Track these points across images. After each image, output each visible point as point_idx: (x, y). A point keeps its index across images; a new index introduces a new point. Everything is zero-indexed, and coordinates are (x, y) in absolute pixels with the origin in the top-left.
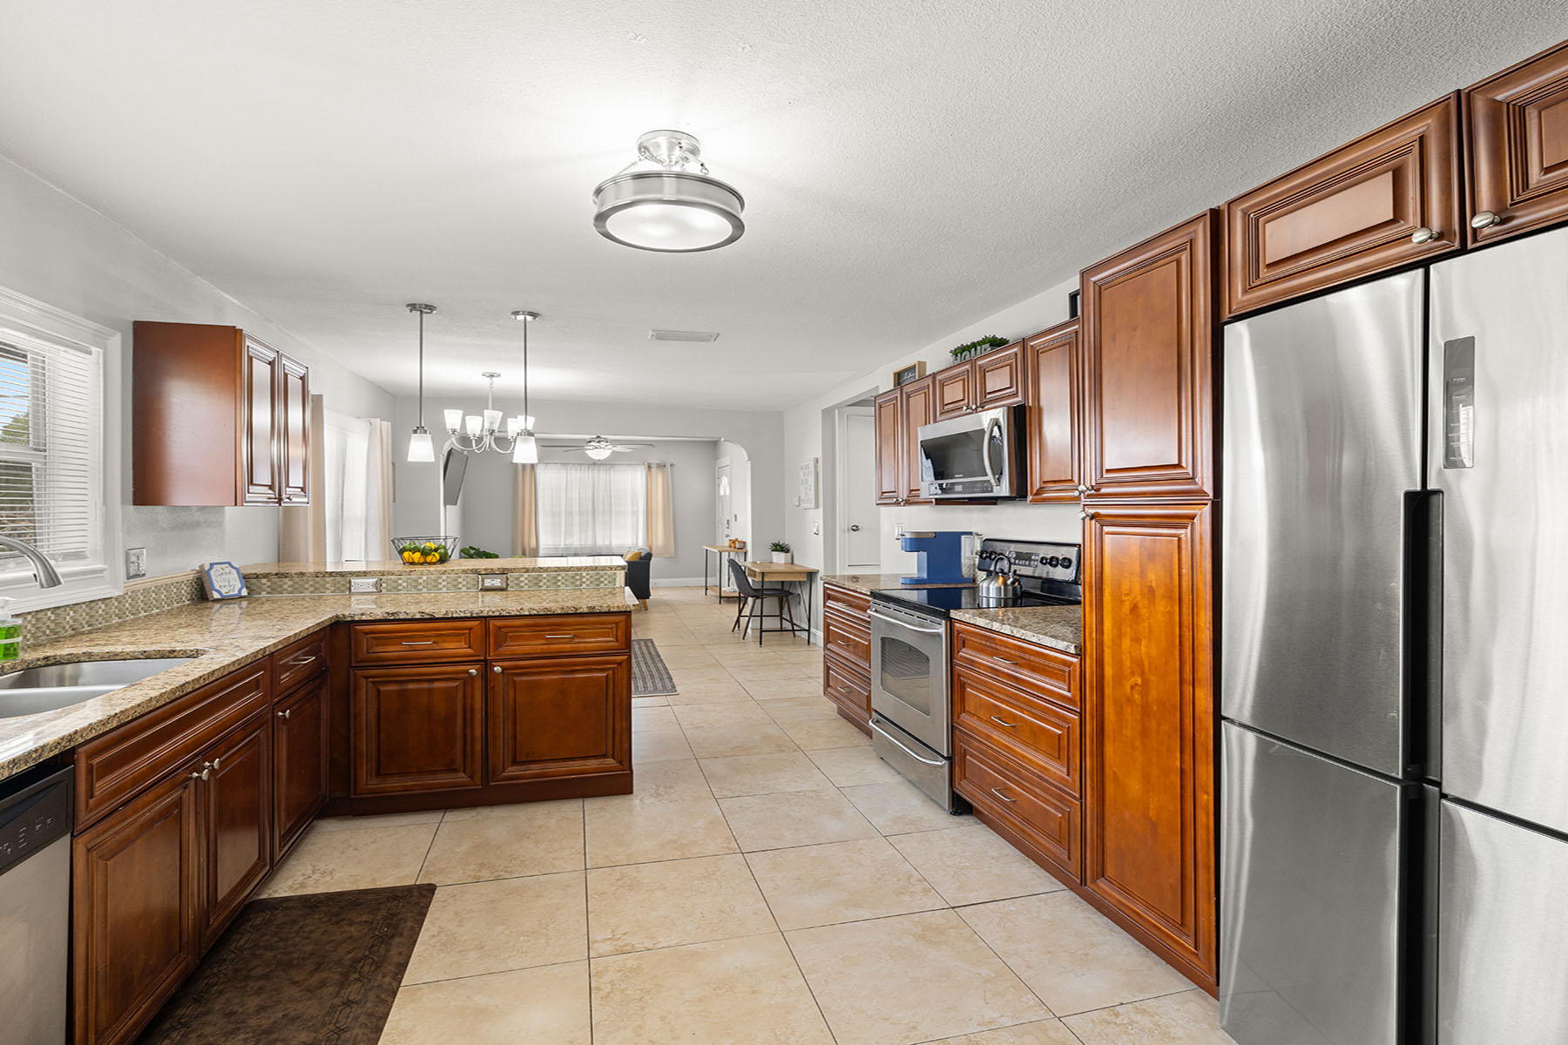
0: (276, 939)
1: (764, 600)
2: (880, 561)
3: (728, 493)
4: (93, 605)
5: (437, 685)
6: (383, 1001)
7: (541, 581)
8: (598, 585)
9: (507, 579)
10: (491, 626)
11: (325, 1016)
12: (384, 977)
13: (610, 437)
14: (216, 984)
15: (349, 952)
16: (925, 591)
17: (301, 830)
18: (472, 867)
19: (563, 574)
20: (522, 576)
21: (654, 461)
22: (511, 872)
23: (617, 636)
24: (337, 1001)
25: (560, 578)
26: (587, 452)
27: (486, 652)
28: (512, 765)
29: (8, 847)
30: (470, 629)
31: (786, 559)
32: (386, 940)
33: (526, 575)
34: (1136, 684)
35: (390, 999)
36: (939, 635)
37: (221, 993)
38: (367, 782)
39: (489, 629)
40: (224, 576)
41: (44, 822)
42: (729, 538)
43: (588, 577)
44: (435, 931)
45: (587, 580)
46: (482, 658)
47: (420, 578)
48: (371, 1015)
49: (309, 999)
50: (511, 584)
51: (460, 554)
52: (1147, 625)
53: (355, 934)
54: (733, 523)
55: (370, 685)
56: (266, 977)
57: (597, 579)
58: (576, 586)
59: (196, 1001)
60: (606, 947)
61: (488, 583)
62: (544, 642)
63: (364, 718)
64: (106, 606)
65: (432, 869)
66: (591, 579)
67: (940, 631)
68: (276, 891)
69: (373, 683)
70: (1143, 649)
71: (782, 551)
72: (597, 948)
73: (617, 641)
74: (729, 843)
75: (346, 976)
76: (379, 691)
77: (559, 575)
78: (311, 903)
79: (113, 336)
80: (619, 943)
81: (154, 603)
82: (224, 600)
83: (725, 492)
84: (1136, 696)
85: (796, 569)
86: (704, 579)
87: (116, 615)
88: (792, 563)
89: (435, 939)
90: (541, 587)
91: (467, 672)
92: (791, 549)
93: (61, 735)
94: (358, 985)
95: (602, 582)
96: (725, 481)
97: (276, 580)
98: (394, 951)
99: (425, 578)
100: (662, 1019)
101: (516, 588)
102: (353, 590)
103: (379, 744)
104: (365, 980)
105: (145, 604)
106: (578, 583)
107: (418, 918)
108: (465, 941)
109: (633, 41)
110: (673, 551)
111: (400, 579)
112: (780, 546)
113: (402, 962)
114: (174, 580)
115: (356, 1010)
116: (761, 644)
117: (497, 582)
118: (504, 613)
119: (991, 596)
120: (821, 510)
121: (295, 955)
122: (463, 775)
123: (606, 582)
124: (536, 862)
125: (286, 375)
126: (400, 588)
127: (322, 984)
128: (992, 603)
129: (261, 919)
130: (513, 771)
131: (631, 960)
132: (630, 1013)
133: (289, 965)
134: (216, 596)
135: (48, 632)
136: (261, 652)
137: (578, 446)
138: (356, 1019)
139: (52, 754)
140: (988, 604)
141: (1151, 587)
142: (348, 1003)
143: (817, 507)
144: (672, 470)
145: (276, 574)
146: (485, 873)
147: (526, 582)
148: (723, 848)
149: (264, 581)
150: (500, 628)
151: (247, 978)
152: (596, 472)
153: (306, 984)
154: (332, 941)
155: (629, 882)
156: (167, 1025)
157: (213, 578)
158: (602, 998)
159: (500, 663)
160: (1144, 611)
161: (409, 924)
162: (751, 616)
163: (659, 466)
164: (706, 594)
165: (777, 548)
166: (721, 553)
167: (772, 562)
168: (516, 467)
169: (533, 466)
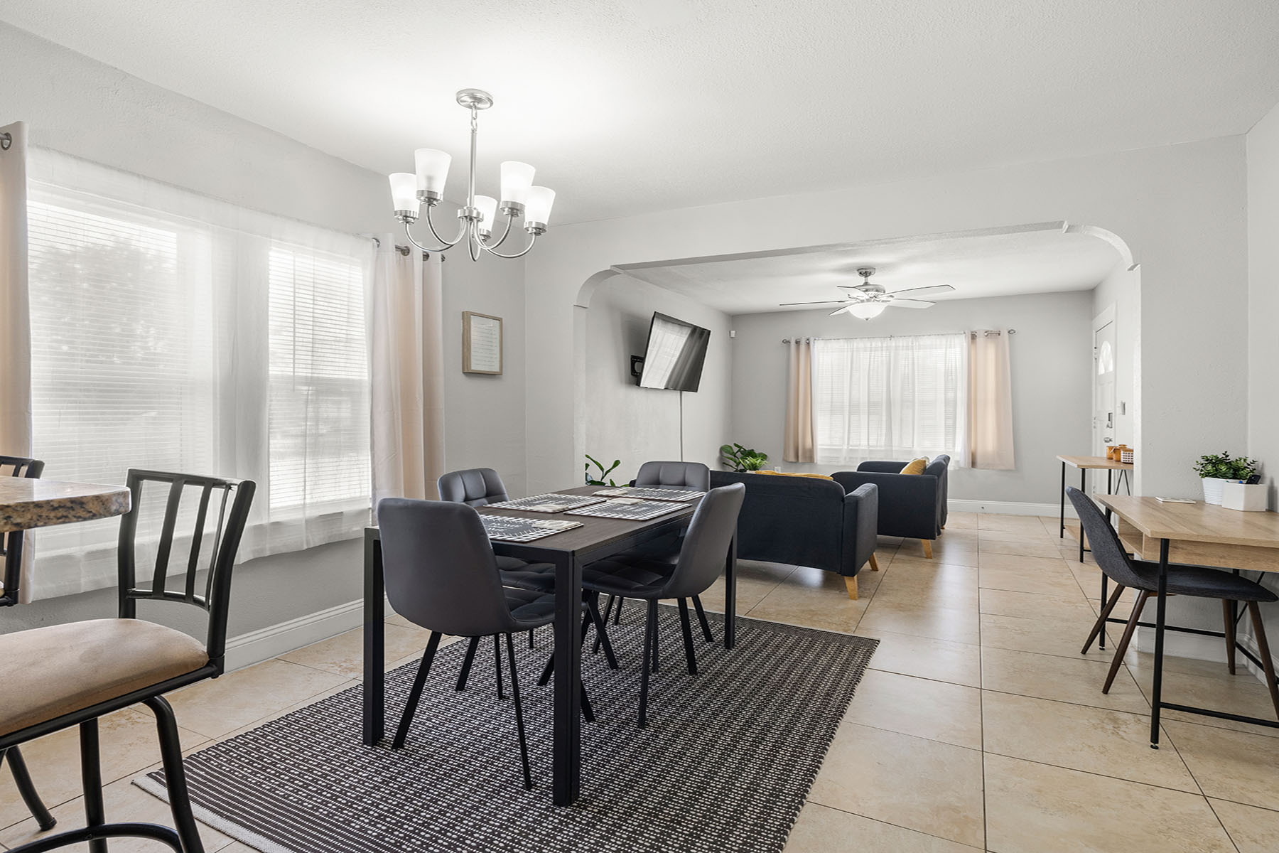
1: (1170, 600)
3: (1111, 368)
21: (981, 327)
31: (1248, 498)
42: (1111, 444)
54: (1118, 418)
71: (1237, 476)
83: (1106, 369)
86: (1059, 511)
88: (1272, 510)
92: (1268, 473)
96: (1106, 350)
110: (1012, 462)
116: (1155, 738)
144: (1010, 338)
162: (1133, 623)
163: (989, 334)
164: (1062, 537)
165: (1223, 468)
166: (1084, 470)
167: (1200, 503)
168: (789, 346)
169: (809, 344)
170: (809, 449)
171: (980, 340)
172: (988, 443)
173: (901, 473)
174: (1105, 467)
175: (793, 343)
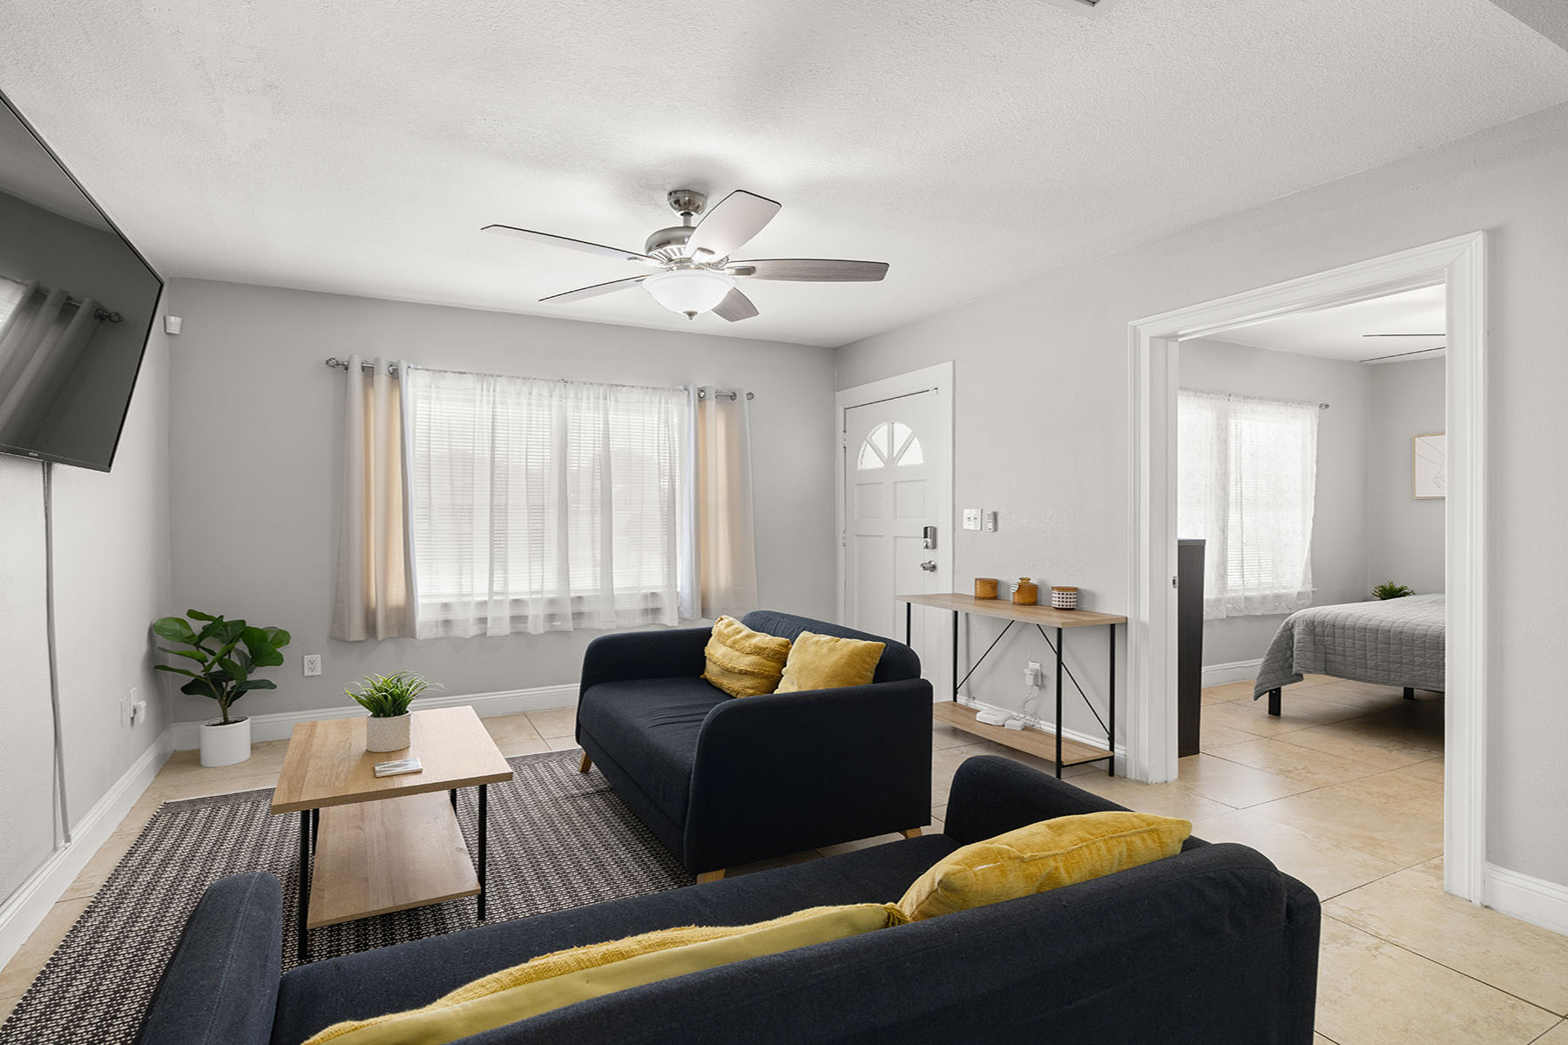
21: (710, 383)
96: (891, 434)
144: (748, 405)
168: (348, 374)
169: (394, 375)
170: (398, 609)
171: (711, 404)
175: (357, 369)
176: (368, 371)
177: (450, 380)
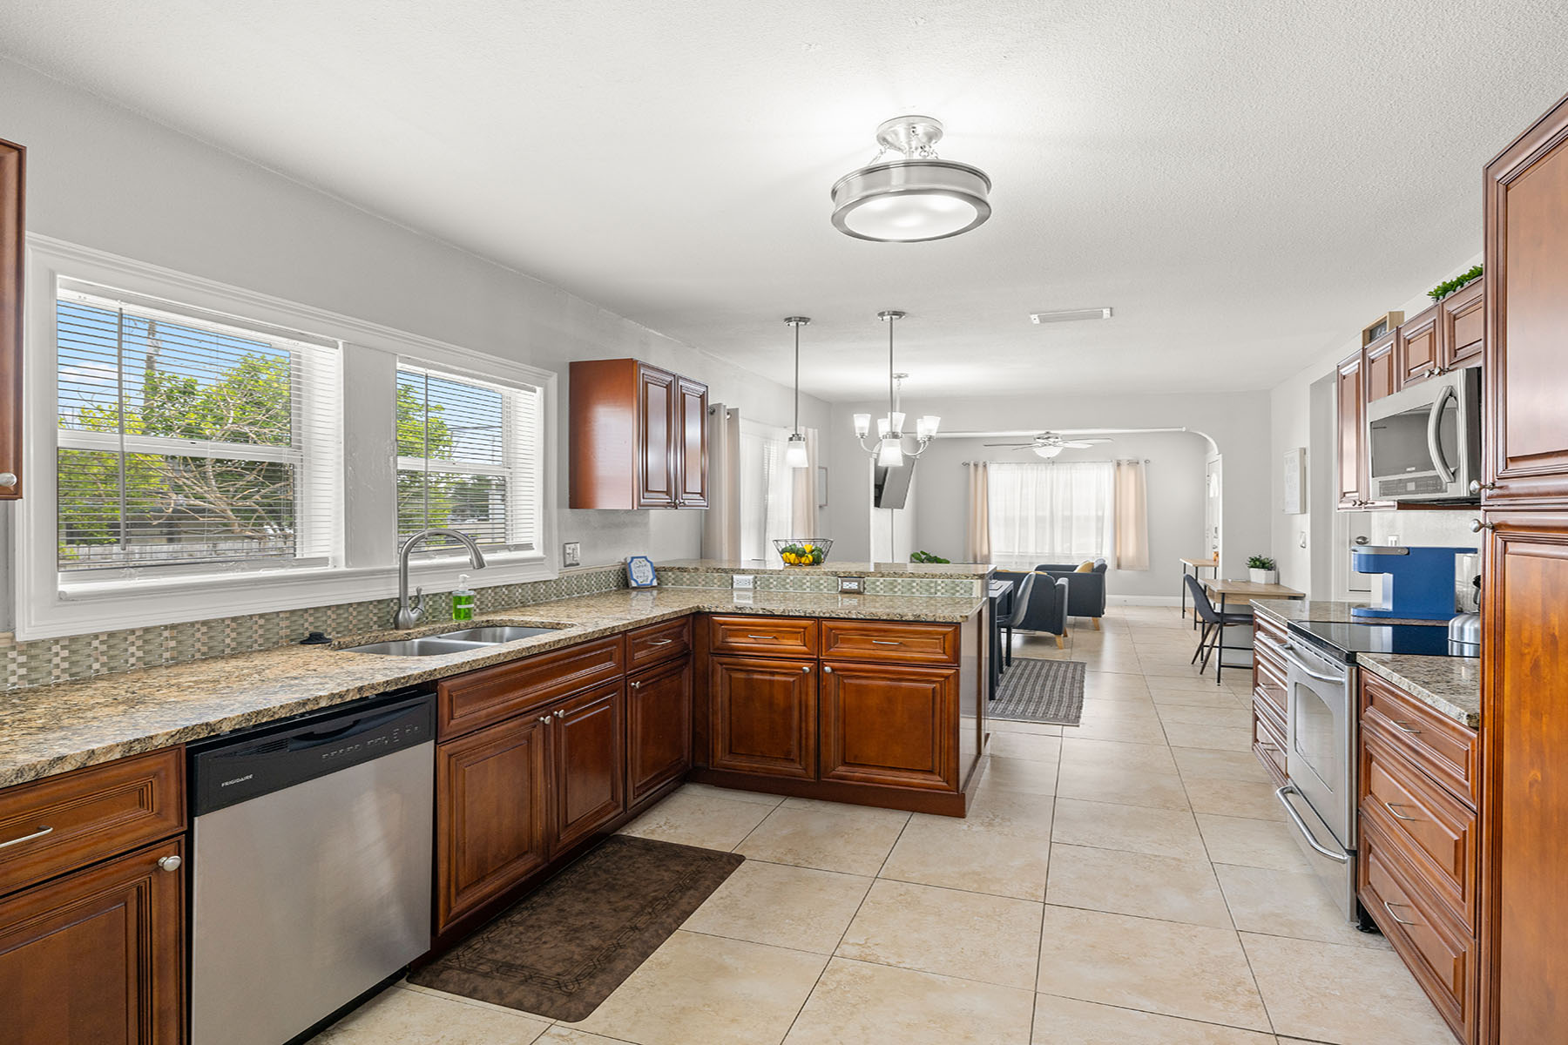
0: (614, 866)
2: (1370, 587)
4: (536, 585)
5: (777, 678)
6: (659, 936)
7: (895, 587)
8: (954, 594)
9: (864, 583)
10: (823, 627)
11: (615, 932)
12: (668, 917)
13: (1060, 432)
14: (564, 887)
15: (655, 891)
16: (1390, 628)
17: (658, 787)
18: (782, 850)
19: (918, 580)
20: (878, 581)
21: (1124, 457)
22: (810, 863)
23: (944, 648)
24: (628, 924)
25: (914, 584)
26: (1035, 450)
27: (819, 651)
28: (843, 765)
29: (386, 739)
30: (805, 628)
31: (1266, 579)
32: (683, 889)
33: (881, 580)
34: (1536, 781)
35: (665, 936)
36: (1342, 683)
37: (564, 893)
38: (722, 757)
39: (821, 630)
40: (641, 569)
41: (412, 729)
42: (1216, 550)
43: (943, 585)
44: (725, 893)
45: (942, 588)
46: (815, 657)
47: (788, 578)
48: (645, 942)
49: (612, 917)
50: (868, 588)
51: (911, 559)
52: (1548, 693)
53: (666, 878)
55: (724, 671)
56: (594, 891)
57: (953, 588)
58: (931, 593)
59: (548, 895)
60: (854, 951)
61: (847, 586)
62: (872, 647)
63: (719, 700)
64: (546, 587)
65: (749, 844)
66: (947, 588)
67: (1343, 680)
68: (633, 832)
69: (727, 669)
70: (1544, 728)
71: (1263, 568)
72: (847, 949)
73: (944, 653)
74: (1036, 890)
75: (643, 908)
76: (730, 676)
77: (914, 581)
78: (648, 846)
79: (551, 376)
80: (867, 951)
81: (586, 587)
82: (640, 588)
83: (1215, 494)
84: (1535, 798)
85: (1281, 591)
86: (1182, 598)
87: (555, 594)
88: (1278, 584)
89: (722, 901)
90: (896, 592)
91: (801, 669)
92: (1278, 565)
93: (424, 671)
94: (648, 917)
95: (958, 591)
97: (679, 573)
98: (685, 900)
99: (792, 578)
100: (864, 1029)
101: (873, 592)
102: (735, 586)
103: (731, 723)
104: (653, 915)
105: (578, 588)
106: (933, 590)
107: (717, 880)
108: (743, 909)
109: (810, 51)
110: (1148, 564)
111: (772, 578)
112: (1261, 562)
113: (688, 910)
114: (602, 570)
115: (637, 935)
116: (1219, 682)
117: (854, 586)
118: (834, 615)
119: (1466, 639)
120: (1308, 515)
121: (620, 882)
122: (799, 766)
123: (962, 591)
124: (836, 860)
125: (684, 395)
126: (771, 586)
127: (625, 909)
128: (1468, 650)
129: (611, 849)
130: (841, 770)
131: (867, 970)
132: (839, 1013)
133: (611, 888)
134: (634, 584)
135: (503, 603)
136: (609, 630)
137: (1026, 444)
138: (633, 941)
139: (416, 682)
140: (1462, 651)
141: (1553, 635)
142: (634, 928)
143: (1304, 511)
144: (1146, 466)
145: (678, 569)
146: (789, 859)
147: (882, 586)
148: (1027, 892)
149: (670, 574)
150: (831, 629)
151: (584, 889)
152: (1055, 471)
153: (617, 905)
154: (648, 879)
155: (909, 899)
156: (523, 906)
157: (633, 569)
158: (822, 993)
159: (831, 664)
160: (1545, 672)
161: (707, 883)
162: (1212, 646)
163: (1130, 463)
164: (1183, 617)
165: (1258, 563)
166: (1197, 568)
167: (1248, 582)
168: (969, 468)
169: (985, 466)
170: (985, 556)
171: (1124, 468)
172: (1130, 550)
173: (1075, 571)
174: (1211, 566)
175: (972, 465)
176: (976, 465)
177: (1005, 466)
